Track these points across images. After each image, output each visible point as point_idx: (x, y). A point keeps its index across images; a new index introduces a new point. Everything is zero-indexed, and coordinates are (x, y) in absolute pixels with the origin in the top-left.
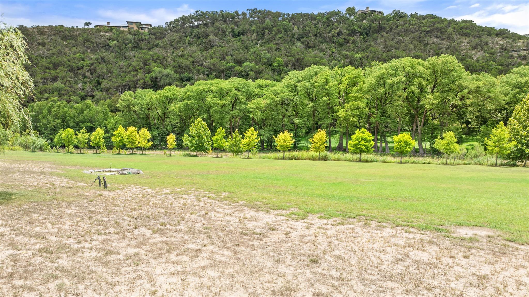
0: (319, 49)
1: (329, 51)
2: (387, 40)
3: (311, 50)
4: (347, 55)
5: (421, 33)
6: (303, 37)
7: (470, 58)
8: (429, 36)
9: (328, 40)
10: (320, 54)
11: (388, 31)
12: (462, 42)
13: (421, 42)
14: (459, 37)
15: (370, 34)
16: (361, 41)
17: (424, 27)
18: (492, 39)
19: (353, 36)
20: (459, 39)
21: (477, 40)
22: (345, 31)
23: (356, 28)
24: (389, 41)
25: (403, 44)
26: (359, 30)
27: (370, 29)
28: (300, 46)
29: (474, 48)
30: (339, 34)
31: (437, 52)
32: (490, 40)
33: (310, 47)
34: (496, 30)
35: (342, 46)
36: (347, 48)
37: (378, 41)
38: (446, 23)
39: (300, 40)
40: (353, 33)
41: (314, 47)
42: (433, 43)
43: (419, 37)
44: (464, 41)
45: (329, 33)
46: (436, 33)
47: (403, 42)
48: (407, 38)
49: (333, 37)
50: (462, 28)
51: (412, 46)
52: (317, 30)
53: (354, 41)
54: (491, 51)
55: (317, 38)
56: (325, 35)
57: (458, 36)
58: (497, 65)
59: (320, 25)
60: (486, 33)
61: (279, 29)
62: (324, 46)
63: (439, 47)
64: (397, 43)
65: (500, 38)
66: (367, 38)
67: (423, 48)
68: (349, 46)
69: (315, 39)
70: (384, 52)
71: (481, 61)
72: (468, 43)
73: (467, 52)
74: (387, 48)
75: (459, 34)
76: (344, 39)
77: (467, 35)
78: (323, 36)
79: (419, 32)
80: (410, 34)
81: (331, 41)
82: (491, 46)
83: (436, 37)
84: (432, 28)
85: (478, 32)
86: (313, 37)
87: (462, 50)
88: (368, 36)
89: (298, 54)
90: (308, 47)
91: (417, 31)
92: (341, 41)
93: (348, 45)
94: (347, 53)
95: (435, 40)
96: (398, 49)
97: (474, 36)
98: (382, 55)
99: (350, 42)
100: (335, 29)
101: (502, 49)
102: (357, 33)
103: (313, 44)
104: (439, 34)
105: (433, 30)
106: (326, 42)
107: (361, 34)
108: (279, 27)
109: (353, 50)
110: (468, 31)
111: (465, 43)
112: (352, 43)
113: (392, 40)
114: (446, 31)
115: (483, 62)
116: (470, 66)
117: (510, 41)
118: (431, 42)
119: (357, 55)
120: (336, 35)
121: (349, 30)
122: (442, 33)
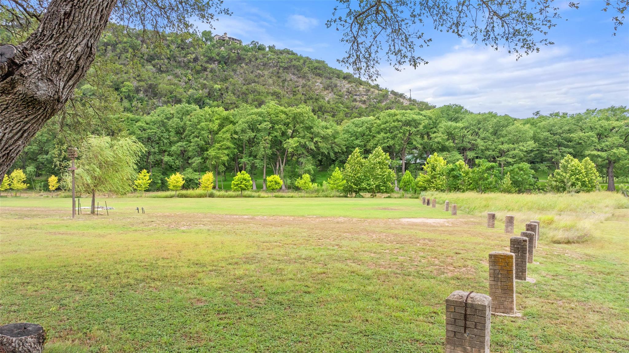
0: (173, 74)
1: (184, 78)
2: (246, 72)
3: (164, 75)
4: (205, 84)
5: (279, 69)
6: (154, 59)
7: (323, 99)
8: (286, 72)
9: (182, 64)
10: (176, 81)
11: (248, 62)
12: (316, 82)
13: (279, 77)
14: (314, 76)
15: (229, 63)
16: (219, 70)
17: (282, 62)
18: (341, 81)
19: (211, 64)
20: (313, 78)
21: (328, 81)
22: (202, 57)
23: (214, 55)
24: (249, 74)
25: (263, 78)
26: (218, 58)
27: (229, 58)
28: (151, 69)
29: (326, 88)
30: (196, 60)
31: (294, 90)
32: (338, 83)
33: (162, 72)
34: (343, 73)
35: (199, 74)
36: (205, 76)
37: (238, 73)
38: (302, 61)
39: (150, 62)
40: (211, 60)
41: (168, 71)
42: (291, 80)
43: (278, 73)
44: (318, 81)
45: (184, 57)
46: (293, 70)
47: (262, 76)
48: (266, 73)
49: (188, 63)
50: (316, 68)
51: (271, 81)
52: (170, 52)
53: (212, 69)
54: (340, 93)
55: (171, 62)
56: (180, 60)
57: (312, 75)
58: (344, 107)
59: (173, 47)
60: (336, 75)
61: (125, 47)
62: (179, 71)
63: (296, 85)
64: (256, 76)
65: (347, 82)
66: (225, 67)
67: (281, 84)
68: (207, 75)
69: (169, 62)
70: (244, 85)
71: (331, 103)
72: (321, 83)
73: (320, 92)
74: (246, 80)
75: (313, 73)
76: (201, 66)
77: (319, 75)
78: (177, 61)
79: (278, 68)
80: (269, 69)
81: (186, 66)
82: (340, 89)
83: (294, 74)
84: (289, 64)
85: (329, 74)
86: (166, 61)
87: (316, 90)
88: (226, 66)
89: (150, 79)
90: (160, 71)
91: (276, 66)
92: (199, 68)
93: (206, 73)
94: (205, 82)
95: (292, 77)
96: (258, 83)
97: (327, 78)
98: (242, 88)
99: (208, 70)
100: (191, 54)
101: (348, 93)
102: (215, 61)
103: (167, 68)
104: (296, 72)
105: (290, 67)
106: (180, 66)
107: (219, 63)
108: (125, 45)
109: (212, 80)
110: (321, 71)
111: (318, 84)
112: (211, 72)
113: (252, 72)
114: (302, 70)
115: (333, 104)
116: (323, 106)
117: (353, 84)
118: (289, 79)
119: (217, 86)
120: (192, 60)
121: (207, 56)
122: (298, 70)
